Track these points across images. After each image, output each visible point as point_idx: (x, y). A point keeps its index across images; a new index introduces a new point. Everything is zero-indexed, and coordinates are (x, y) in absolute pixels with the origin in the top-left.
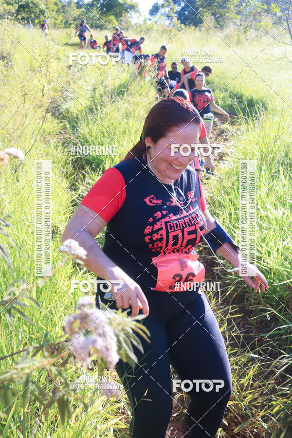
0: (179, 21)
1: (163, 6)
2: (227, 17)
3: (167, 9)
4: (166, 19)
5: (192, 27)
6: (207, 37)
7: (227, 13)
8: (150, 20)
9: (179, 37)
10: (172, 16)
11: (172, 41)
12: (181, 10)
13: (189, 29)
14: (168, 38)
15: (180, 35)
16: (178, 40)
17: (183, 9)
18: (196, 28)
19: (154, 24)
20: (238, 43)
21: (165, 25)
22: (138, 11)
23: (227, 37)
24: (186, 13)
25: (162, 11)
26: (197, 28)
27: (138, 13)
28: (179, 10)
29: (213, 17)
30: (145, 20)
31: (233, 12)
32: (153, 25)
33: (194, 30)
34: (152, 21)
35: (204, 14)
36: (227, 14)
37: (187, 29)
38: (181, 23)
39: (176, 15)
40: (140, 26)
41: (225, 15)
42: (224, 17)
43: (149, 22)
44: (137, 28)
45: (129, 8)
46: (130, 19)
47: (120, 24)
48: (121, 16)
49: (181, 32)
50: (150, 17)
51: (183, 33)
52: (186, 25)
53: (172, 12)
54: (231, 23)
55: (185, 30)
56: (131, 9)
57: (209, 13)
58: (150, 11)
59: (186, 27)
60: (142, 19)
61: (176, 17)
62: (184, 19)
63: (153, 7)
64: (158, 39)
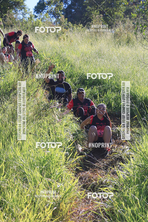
0: (67, 19)
1: (49, 3)
2: (116, 15)
3: (54, 7)
4: (52, 17)
5: (80, 25)
6: (96, 36)
7: (115, 11)
8: (36, 17)
9: (67, 35)
10: (59, 14)
11: (60, 39)
12: (67, 8)
13: (77, 27)
14: (56, 36)
15: (68, 33)
16: (65, 38)
17: (70, 7)
18: (84, 26)
19: (41, 22)
20: (128, 42)
21: (52, 23)
22: (24, 8)
23: (116, 36)
24: (73, 11)
25: (48, 8)
26: (86, 26)
27: (23, 10)
28: (65, 8)
29: (101, 15)
30: (31, 17)
31: (121, 10)
32: (39, 22)
33: (82, 28)
34: (37, 18)
35: (92, 13)
36: (116, 13)
37: (75, 27)
38: (68, 21)
39: (62, 13)
40: (26, 22)
41: (113, 13)
42: (113, 16)
43: (35, 20)
44: (22, 25)
45: (14, 5)
46: (14, 16)
47: (4, 20)
48: (6, 12)
49: (69, 29)
50: (35, 14)
51: (70, 31)
52: (73, 23)
53: (58, 9)
54: (120, 22)
55: (73, 28)
56: (16, 6)
57: (97, 12)
58: (36, 7)
59: (73, 25)
60: (28, 16)
61: (62, 14)
62: (71, 17)
63: (38, 4)
64: (45, 37)
